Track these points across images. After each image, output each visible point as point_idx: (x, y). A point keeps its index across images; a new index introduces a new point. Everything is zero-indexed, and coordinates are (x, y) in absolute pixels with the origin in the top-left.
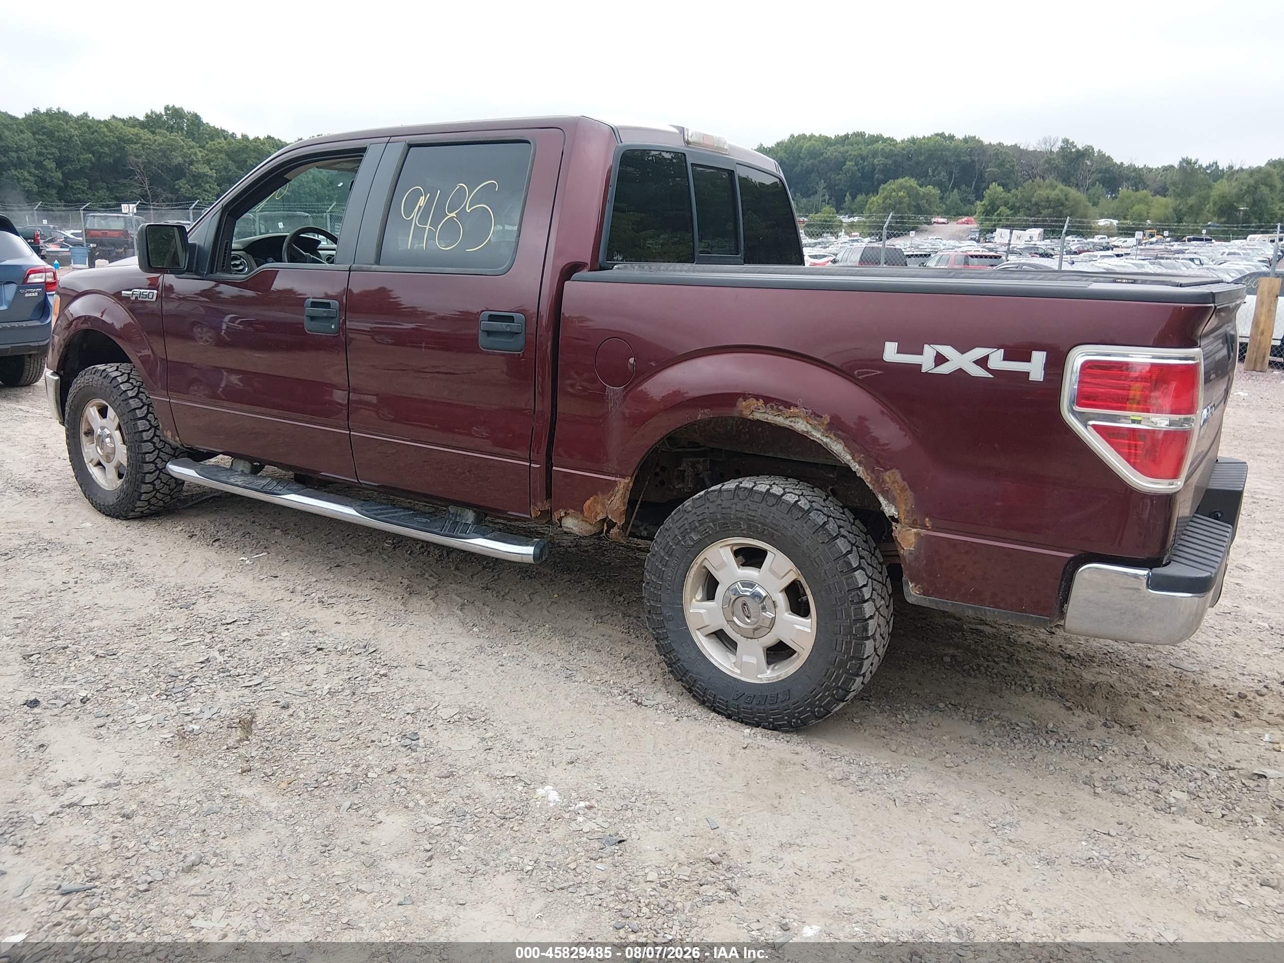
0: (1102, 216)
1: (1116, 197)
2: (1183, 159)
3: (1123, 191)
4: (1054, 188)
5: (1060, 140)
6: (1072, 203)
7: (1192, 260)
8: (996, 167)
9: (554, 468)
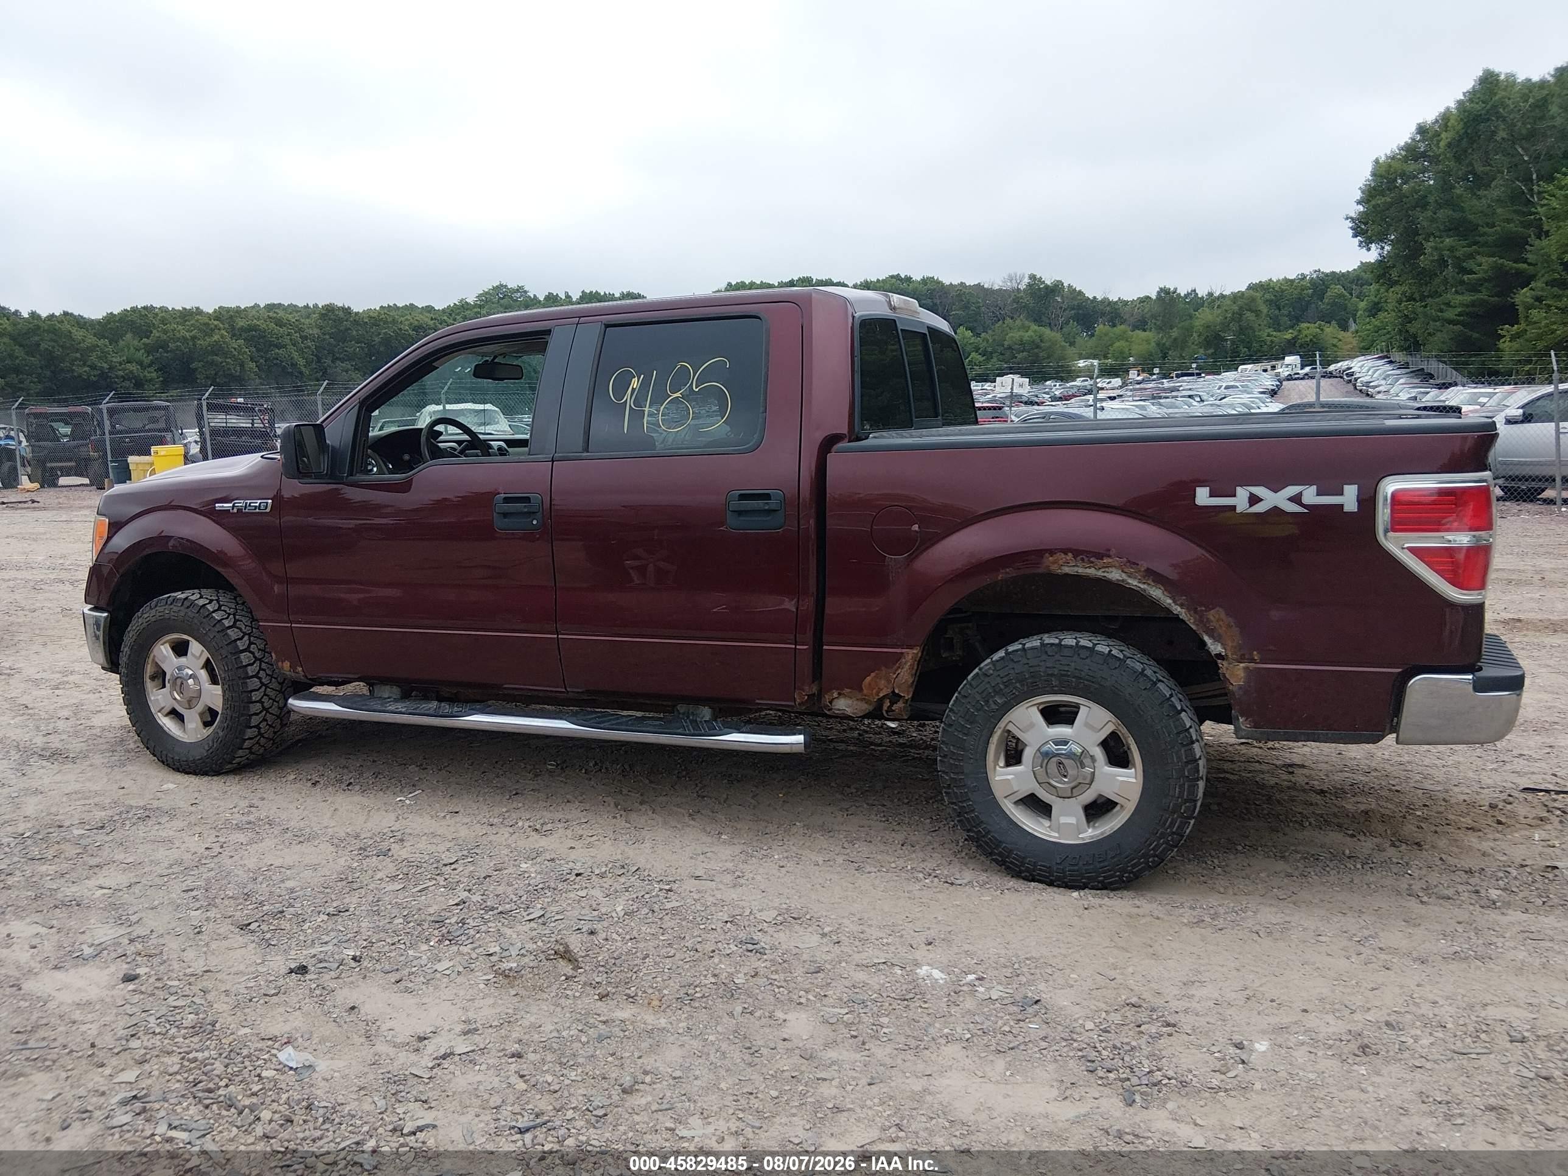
0: (1081, 357)
1: (1092, 335)
2: (1161, 289)
3: (1100, 328)
4: (1027, 329)
5: (1027, 276)
6: (1047, 344)
7: (1190, 397)
8: (960, 309)
9: (825, 647)
